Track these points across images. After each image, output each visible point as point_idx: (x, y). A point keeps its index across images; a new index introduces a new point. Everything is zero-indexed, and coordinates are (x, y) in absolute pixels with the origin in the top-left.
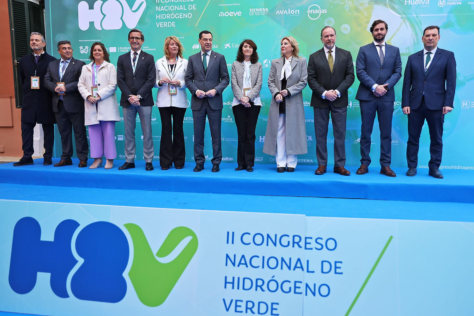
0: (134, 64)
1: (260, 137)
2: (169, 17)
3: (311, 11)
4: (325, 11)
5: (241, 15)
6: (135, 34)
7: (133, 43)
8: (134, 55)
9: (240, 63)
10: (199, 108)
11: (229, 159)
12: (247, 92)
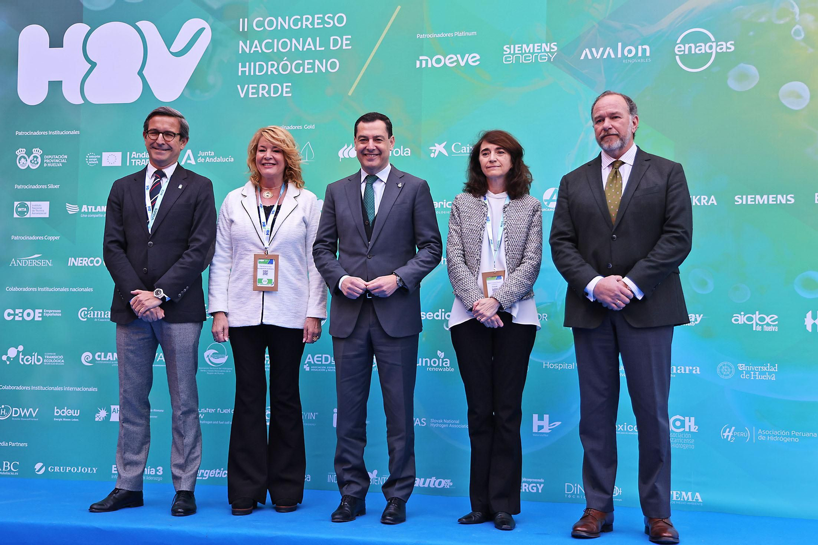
0: (153, 204)
1: (535, 417)
2: (273, 70)
3: (687, 46)
4: (728, 46)
5: (478, 63)
6: (162, 123)
7: (155, 145)
8: (154, 179)
9: (475, 200)
10: (350, 330)
11: (440, 484)
12: (493, 285)
